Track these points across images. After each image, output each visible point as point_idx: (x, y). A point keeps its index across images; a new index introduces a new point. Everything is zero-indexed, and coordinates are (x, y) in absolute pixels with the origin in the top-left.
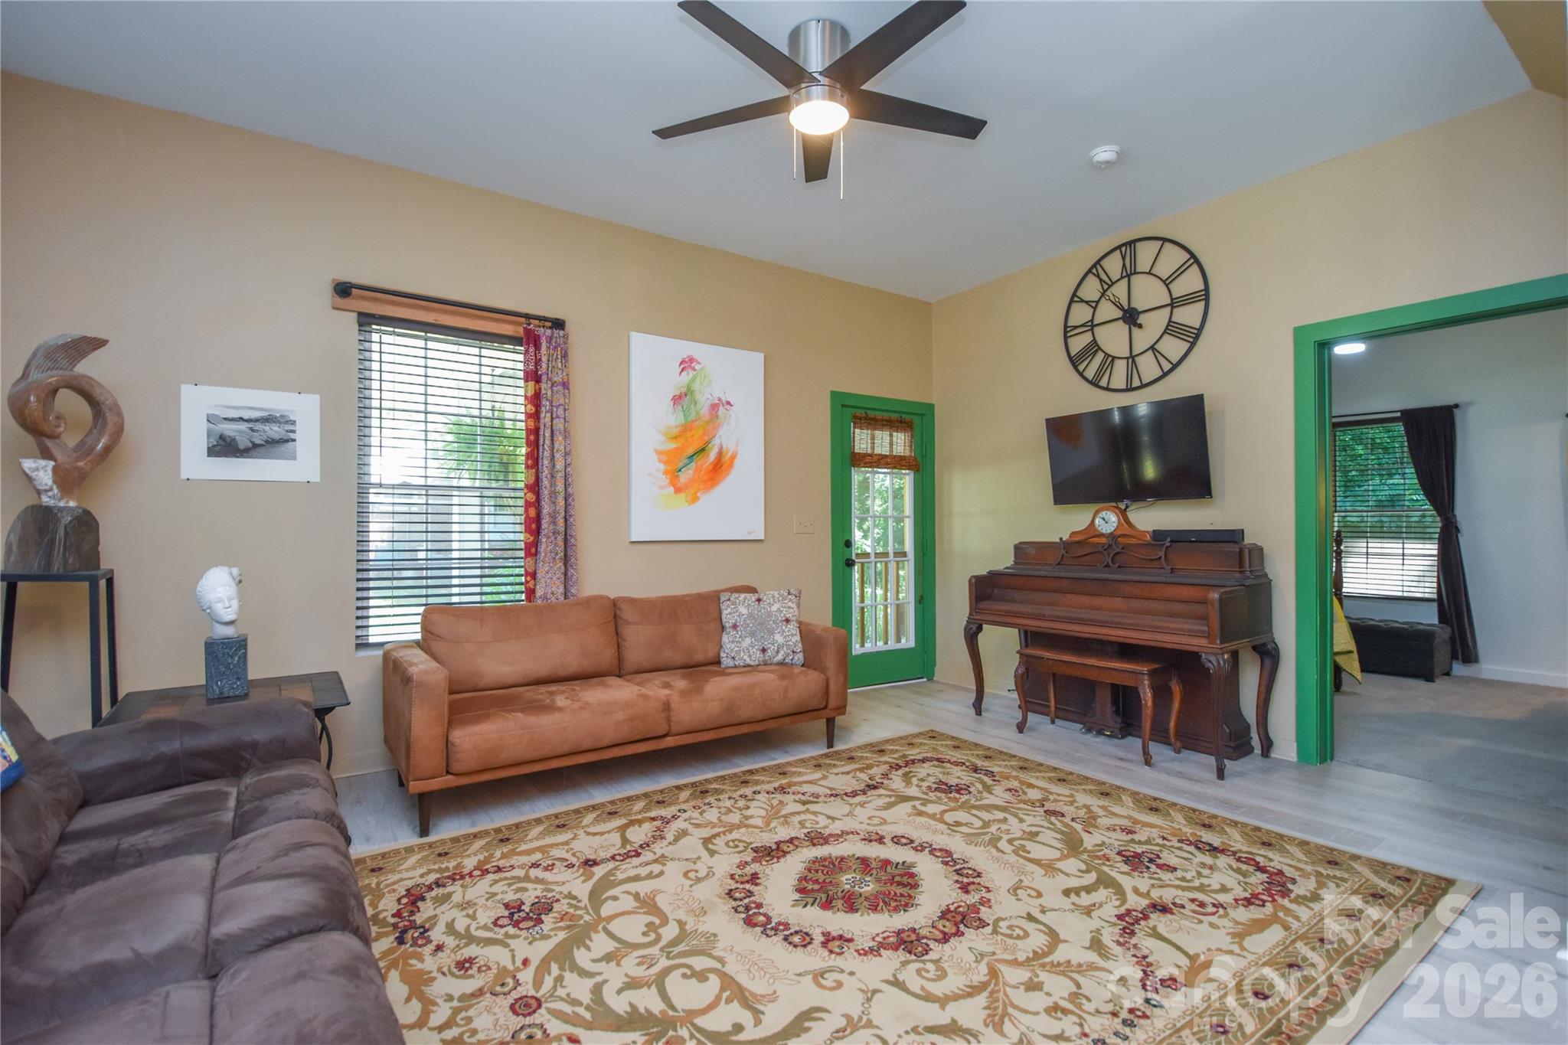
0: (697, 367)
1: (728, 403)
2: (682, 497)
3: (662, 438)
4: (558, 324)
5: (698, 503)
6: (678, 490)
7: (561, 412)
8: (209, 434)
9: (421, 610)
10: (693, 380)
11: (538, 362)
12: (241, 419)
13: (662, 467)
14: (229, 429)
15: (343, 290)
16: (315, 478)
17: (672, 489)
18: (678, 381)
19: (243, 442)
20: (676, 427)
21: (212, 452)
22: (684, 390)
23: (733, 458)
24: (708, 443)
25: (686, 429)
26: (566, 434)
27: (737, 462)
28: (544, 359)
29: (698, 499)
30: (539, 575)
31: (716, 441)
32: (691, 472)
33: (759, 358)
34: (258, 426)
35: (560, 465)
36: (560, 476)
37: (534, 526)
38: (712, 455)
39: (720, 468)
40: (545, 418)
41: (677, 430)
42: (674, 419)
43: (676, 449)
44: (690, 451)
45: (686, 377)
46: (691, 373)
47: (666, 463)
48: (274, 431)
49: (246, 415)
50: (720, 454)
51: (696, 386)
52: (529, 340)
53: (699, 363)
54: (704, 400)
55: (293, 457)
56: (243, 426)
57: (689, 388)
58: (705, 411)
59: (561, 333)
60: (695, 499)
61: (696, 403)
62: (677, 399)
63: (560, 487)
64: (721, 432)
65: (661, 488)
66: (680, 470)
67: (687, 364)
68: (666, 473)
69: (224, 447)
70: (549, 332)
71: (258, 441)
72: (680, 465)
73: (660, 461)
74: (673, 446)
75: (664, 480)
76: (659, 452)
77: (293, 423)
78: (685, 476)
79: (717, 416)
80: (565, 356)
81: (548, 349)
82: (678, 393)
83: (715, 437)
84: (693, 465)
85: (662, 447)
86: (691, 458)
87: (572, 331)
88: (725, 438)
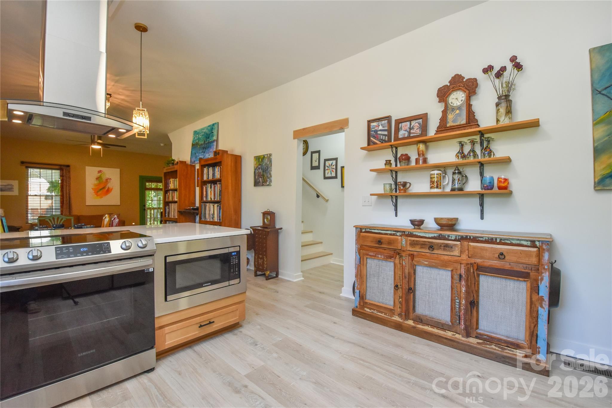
0: (102, 172)
1: (110, 179)
2: (99, 197)
3: (94, 186)
4: (68, 166)
6: (97, 195)
7: (68, 182)
9: (37, 217)
10: (101, 174)
11: (63, 173)
13: (93, 191)
15: (22, 162)
16: (17, 194)
18: (97, 175)
19: (4, 189)
23: (112, 189)
24: (105, 187)
25: (99, 184)
26: (70, 186)
27: (113, 190)
28: (65, 173)
29: (103, 197)
30: (63, 211)
33: (118, 170)
34: (7, 186)
35: (68, 192)
36: (68, 193)
37: (62, 203)
38: (106, 189)
39: (108, 191)
40: (65, 183)
41: (97, 184)
42: (96, 182)
44: (101, 188)
45: (99, 174)
46: (101, 173)
47: (94, 190)
48: (9, 187)
49: (4, 184)
50: (108, 188)
51: (102, 176)
52: (61, 169)
53: (103, 171)
54: (104, 178)
55: (13, 191)
56: (4, 186)
57: (100, 176)
58: (104, 180)
59: (68, 168)
61: (102, 179)
62: (97, 179)
63: (68, 195)
64: (109, 184)
67: (100, 172)
68: (94, 192)
70: (65, 168)
71: (7, 189)
72: (98, 191)
73: (93, 190)
74: (96, 187)
75: (94, 194)
76: (92, 189)
77: (13, 185)
78: (99, 193)
79: (108, 181)
80: (69, 172)
81: (65, 171)
82: (97, 177)
83: (107, 185)
84: (101, 191)
85: (94, 188)
86: (101, 189)
87: (71, 167)
88: (110, 185)
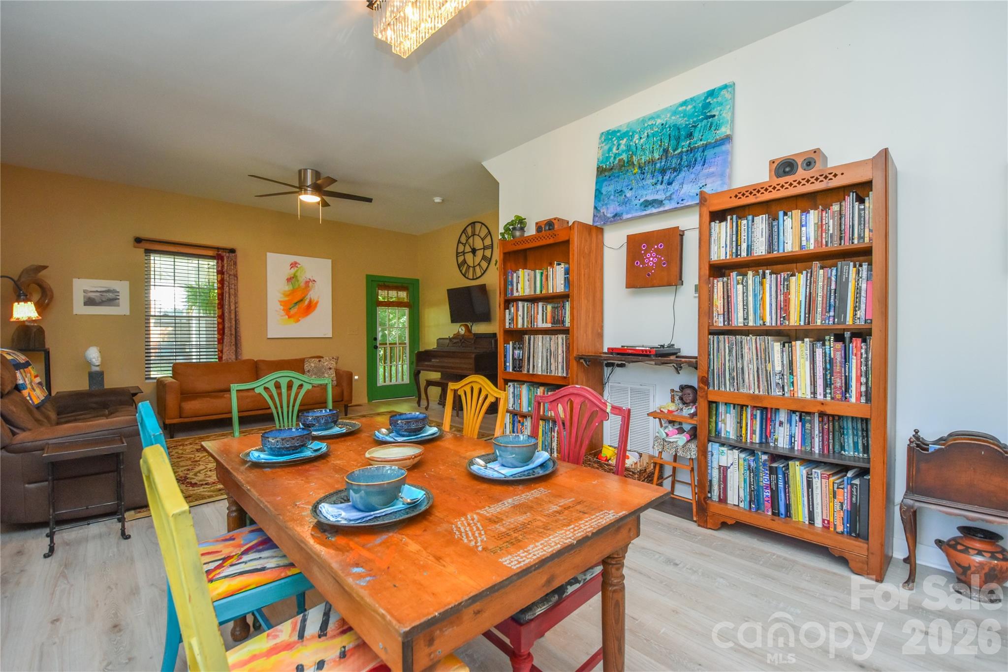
0: (299, 266)
1: (314, 281)
2: (292, 320)
3: (282, 296)
4: (232, 251)
5: (299, 323)
6: (289, 317)
7: (233, 286)
8: (84, 297)
9: (171, 365)
10: (297, 271)
11: (223, 266)
12: (97, 291)
13: (282, 307)
14: (92, 295)
15: (138, 240)
16: (128, 313)
17: (287, 317)
18: (289, 272)
19: (98, 300)
20: (289, 291)
21: (86, 304)
22: (292, 276)
23: (317, 303)
24: (304, 298)
25: (293, 292)
26: (236, 295)
27: (319, 305)
28: (226, 265)
29: (300, 320)
30: (224, 351)
31: (308, 297)
32: (296, 309)
33: (329, 262)
34: (105, 294)
35: (233, 308)
36: (233, 312)
37: (221, 332)
38: (307, 302)
39: (311, 307)
40: (226, 289)
41: (289, 293)
42: (288, 288)
43: (289, 300)
44: (295, 301)
45: (293, 271)
46: (296, 269)
47: (284, 306)
48: (110, 295)
49: (99, 289)
50: (310, 301)
51: (298, 274)
52: (219, 258)
53: (299, 264)
54: (302, 279)
55: (118, 305)
56: (98, 294)
57: (294, 274)
58: (302, 284)
59: (233, 255)
60: (298, 321)
61: (298, 281)
62: (289, 280)
63: (233, 316)
64: (311, 293)
65: (282, 316)
66: (290, 309)
67: (294, 265)
68: (284, 310)
69: (89, 302)
70: (227, 254)
71: (104, 300)
72: (291, 306)
73: (281, 305)
74: (286, 299)
75: (283, 313)
76: (280, 302)
77: (118, 292)
78: (293, 311)
79: (309, 286)
80: (235, 264)
81: (227, 261)
82: (289, 277)
83: (307, 295)
84: (297, 307)
85: (282, 300)
86: (296, 304)
87: (238, 253)
88: (313, 295)
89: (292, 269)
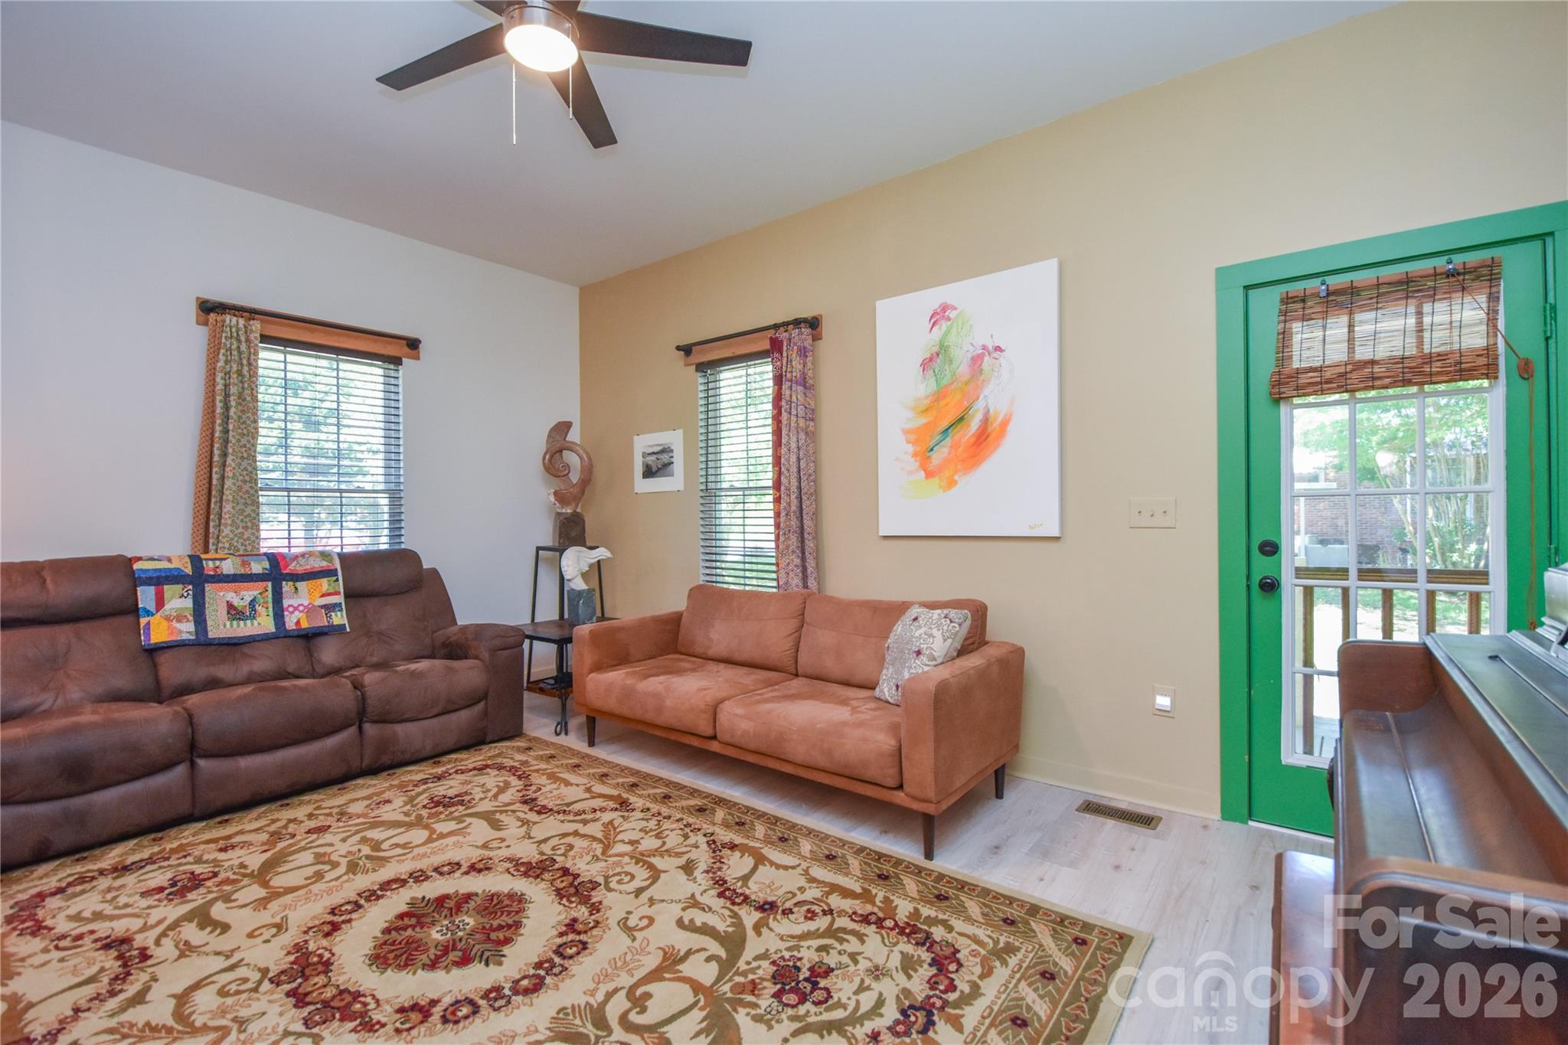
0: (954, 314)
1: (998, 349)
2: (935, 482)
3: (912, 414)
4: (813, 322)
5: (955, 490)
6: (929, 475)
8: (643, 464)
10: (949, 333)
12: (654, 453)
13: (910, 448)
14: (649, 460)
15: (687, 350)
16: (682, 488)
17: (923, 473)
18: (925, 340)
19: (655, 467)
20: (927, 397)
21: (645, 475)
22: (935, 349)
23: (1005, 424)
24: (968, 409)
25: (940, 396)
27: (1010, 428)
28: (785, 361)
29: (956, 482)
31: (980, 405)
32: (946, 450)
34: (660, 456)
38: (974, 424)
39: (985, 439)
41: (927, 402)
42: (922, 388)
43: (926, 425)
44: (945, 424)
45: (937, 334)
46: (944, 325)
47: (915, 443)
48: (665, 458)
49: (655, 449)
50: (986, 421)
51: (952, 339)
52: (775, 347)
53: (955, 309)
54: (961, 356)
55: (674, 474)
56: (653, 458)
57: (941, 346)
58: (963, 369)
59: (815, 331)
60: (952, 483)
61: (952, 361)
62: (927, 364)
64: (986, 391)
65: (910, 473)
66: (932, 450)
67: (939, 315)
68: (915, 455)
69: (649, 473)
71: (660, 466)
72: (932, 444)
73: (908, 442)
74: (923, 421)
75: (914, 464)
76: (906, 432)
77: (673, 451)
78: (937, 457)
79: (981, 371)
81: (788, 350)
82: (927, 356)
83: (977, 398)
84: (948, 441)
85: (910, 426)
86: (946, 432)
88: (993, 398)
89: (936, 328)
